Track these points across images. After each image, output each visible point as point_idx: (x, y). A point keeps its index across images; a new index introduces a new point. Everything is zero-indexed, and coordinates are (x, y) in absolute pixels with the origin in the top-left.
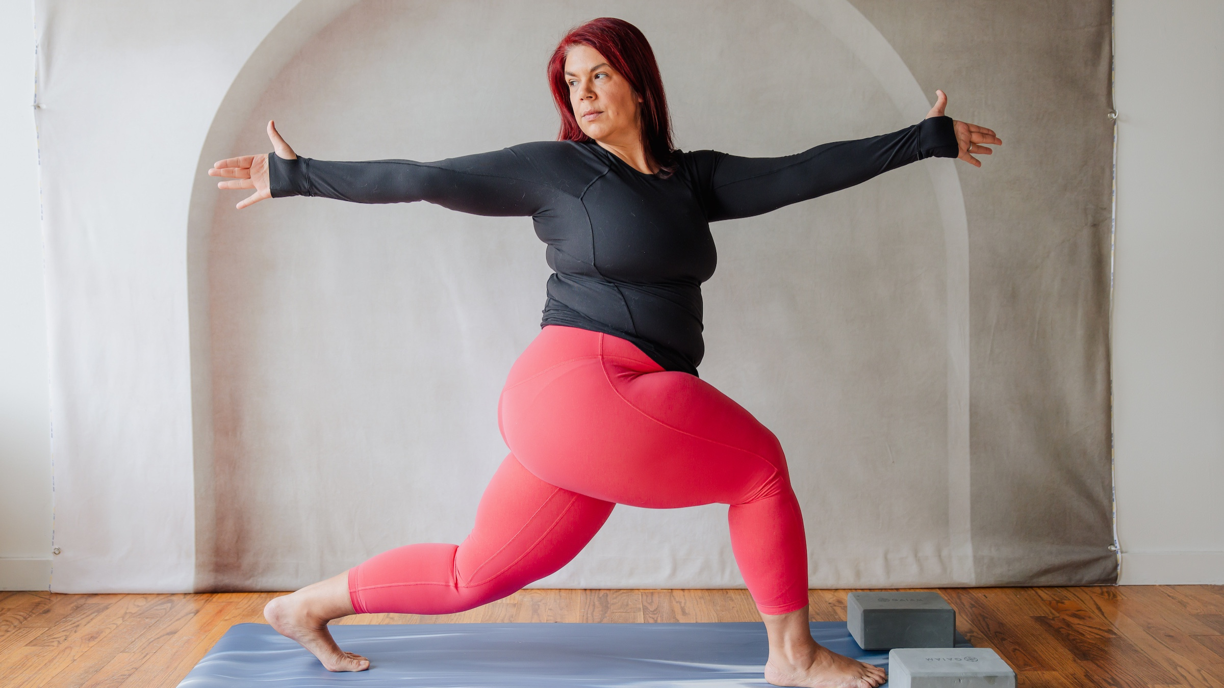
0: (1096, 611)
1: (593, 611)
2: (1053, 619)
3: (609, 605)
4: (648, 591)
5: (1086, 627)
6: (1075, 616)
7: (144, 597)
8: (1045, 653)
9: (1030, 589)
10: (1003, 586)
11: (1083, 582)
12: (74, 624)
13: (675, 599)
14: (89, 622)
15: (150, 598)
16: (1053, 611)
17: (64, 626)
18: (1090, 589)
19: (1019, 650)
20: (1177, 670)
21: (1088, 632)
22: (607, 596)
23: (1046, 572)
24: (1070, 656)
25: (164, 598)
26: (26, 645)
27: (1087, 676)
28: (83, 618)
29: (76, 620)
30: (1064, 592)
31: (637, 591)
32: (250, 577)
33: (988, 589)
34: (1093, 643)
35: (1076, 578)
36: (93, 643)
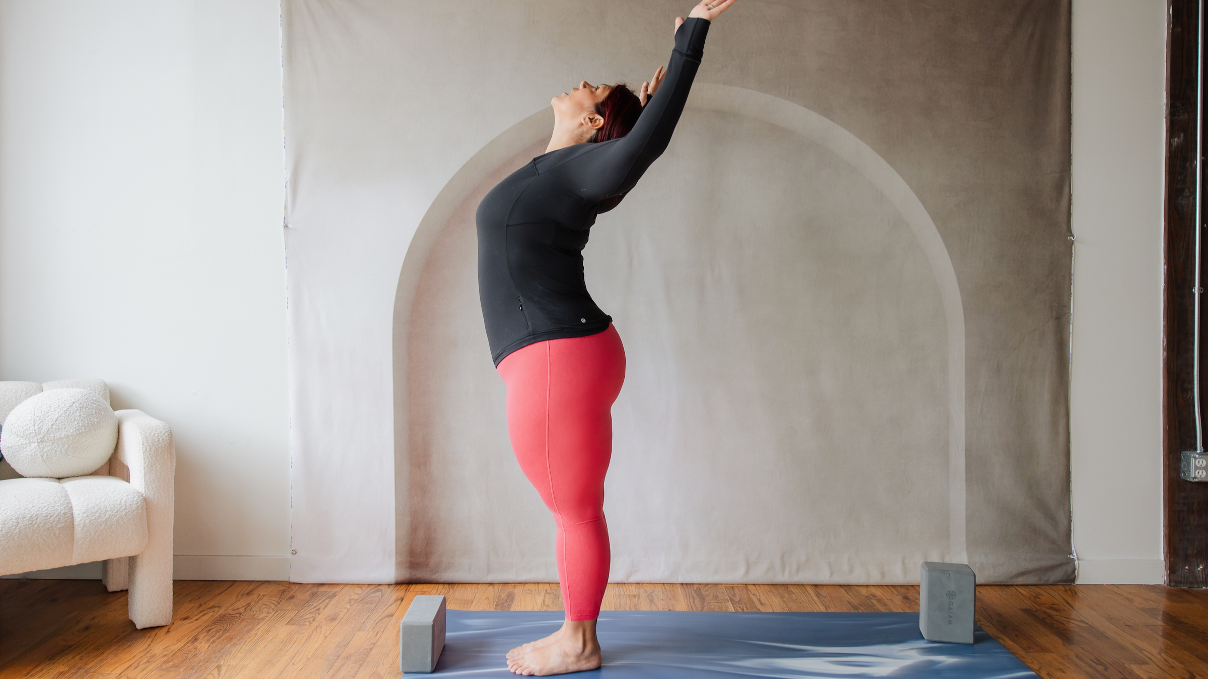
0: (1066, 605)
1: (694, 601)
2: (1036, 611)
3: (704, 597)
4: (729, 585)
5: (1063, 618)
6: (1051, 608)
8: (1041, 639)
9: (1012, 587)
11: (1051, 582)
12: (315, 607)
13: (751, 592)
14: (326, 607)
16: (1035, 605)
17: (309, 609)
18: (1056, 587)
19: (1020, 635)
20: (1142, 653)
21: (1066, 622)
22: (700, 589)
23: (1022, 574)
24: (1060, 641)
26: (286, 624)
27: (1077, 658)
30: (1037, 590)
31: (720, 586)
33: (980, 587)
35: (1046, 579)
36: (335, 623)
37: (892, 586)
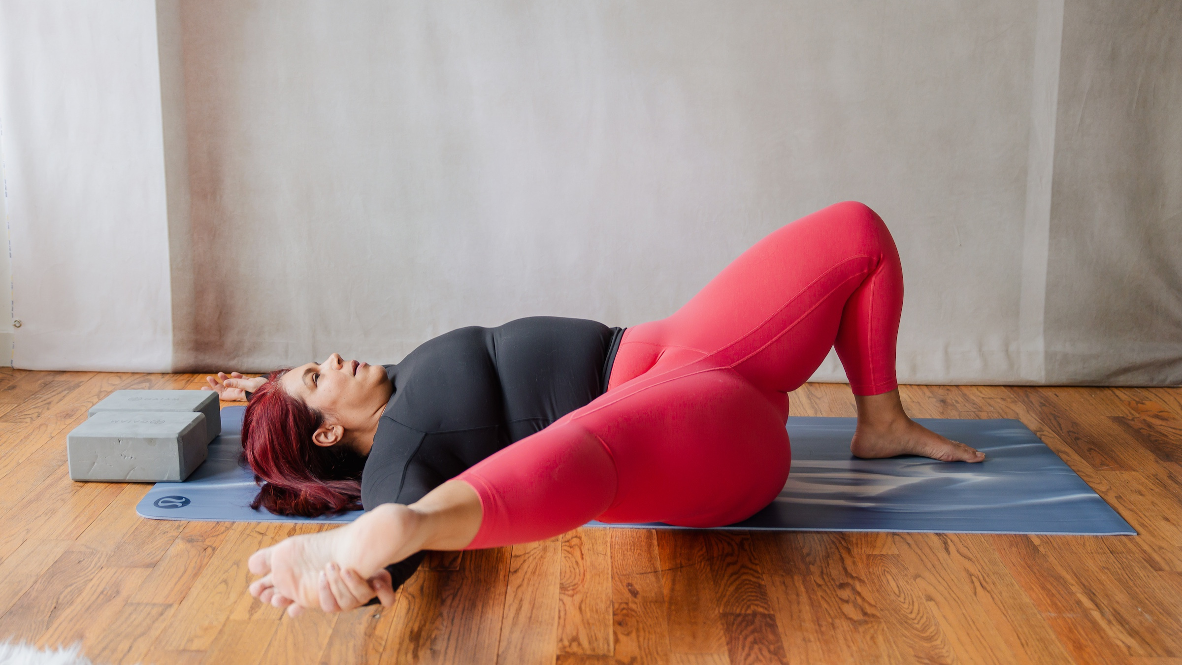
2: (1133, 420)
5: (1169, 428)
6: (1156, 417)
7: (117, 376)
8: (1125, 453)
9: (1106, 389)
10: (1075, 385)
11: (1167, 383)
12: (45, 400)
14: (61, 400)
15: (124, 377)
16: (1133, 412)
17: (34, 403)
18: (1175, 390)
19: (1095, 450)
21: (1172, 434)
23: (1126, 371)
24: (1151, 457)
25: (139, 378)
27: (1171, 477)
28: (55, 395)
29: (46, 397)
30: (1144, 393)
32: (234, 358)
33: (1059, 388)
34: (1177, 445)
35: (1159, 378)
36: (68, 421)
37: (926, 385)
